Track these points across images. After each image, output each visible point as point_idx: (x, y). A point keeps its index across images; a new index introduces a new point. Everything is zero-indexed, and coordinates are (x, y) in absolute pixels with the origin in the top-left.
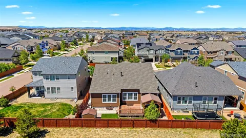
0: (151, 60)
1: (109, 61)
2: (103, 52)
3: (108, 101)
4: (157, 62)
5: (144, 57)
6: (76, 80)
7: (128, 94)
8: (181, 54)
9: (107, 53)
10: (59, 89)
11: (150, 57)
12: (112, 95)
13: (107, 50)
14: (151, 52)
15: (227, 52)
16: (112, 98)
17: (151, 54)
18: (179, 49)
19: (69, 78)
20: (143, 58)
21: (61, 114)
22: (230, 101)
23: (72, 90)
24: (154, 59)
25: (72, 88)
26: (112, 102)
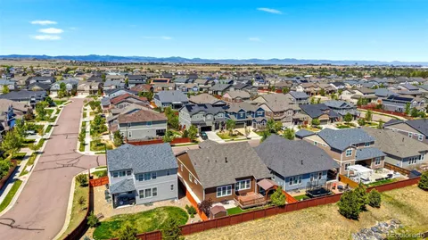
0: (209, 129)
1: (155, 135)
2: (144, 123)
3: (223, 194)
4: (218, 131)
5: (201, 124)
7: (241, 182)
8: (244, 117)
9: (149, 123)
10: (155, 189)
11: (208, 124)
12: (227, 187)
13: (150, 120)
14: (209, 117)
15: (295, 112)
16: (227, 191)
17: (209, 120)
18: (242, 110)
20: (199, 127)
22: (331, 175)
23: (172, 189)
24: (213, 126)
25: (172, 186)
26: (227, 195)
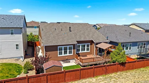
3: (64, 54)
6: (21, 35)
7: (82, 45)
12: (68, 47)
16: (68, 51)
19: (12, 34)
21: (7, 75)
23: (17, 48)
25: (17, 45)
26: (68, 54)
